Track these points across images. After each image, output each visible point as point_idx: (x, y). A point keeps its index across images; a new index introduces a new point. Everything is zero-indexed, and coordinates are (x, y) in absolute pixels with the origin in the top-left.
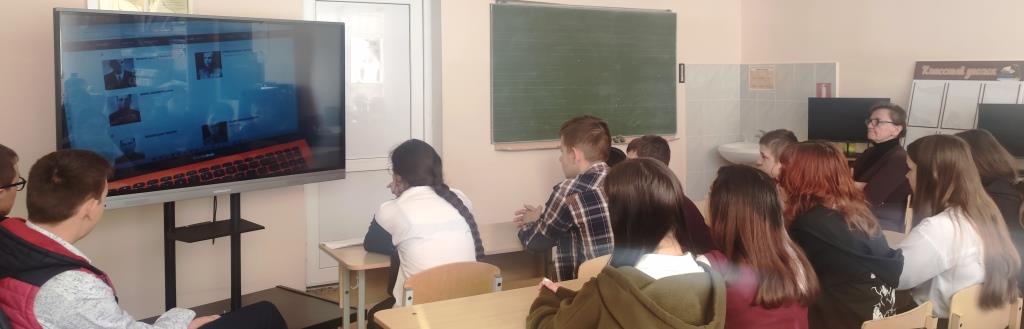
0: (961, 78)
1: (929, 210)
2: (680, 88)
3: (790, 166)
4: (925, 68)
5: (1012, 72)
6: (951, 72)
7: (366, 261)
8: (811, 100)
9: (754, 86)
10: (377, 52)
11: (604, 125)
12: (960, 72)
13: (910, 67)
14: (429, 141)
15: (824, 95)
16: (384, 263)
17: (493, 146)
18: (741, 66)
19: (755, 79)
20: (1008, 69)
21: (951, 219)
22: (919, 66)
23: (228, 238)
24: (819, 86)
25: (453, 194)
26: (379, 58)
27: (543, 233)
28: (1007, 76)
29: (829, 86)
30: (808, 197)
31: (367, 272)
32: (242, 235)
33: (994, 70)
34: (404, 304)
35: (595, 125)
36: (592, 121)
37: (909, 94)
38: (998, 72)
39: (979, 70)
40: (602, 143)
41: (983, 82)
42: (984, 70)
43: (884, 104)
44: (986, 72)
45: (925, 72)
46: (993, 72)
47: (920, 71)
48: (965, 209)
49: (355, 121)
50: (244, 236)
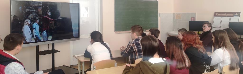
0: (225, 16)
1: (218, 47)
2: (159, 19)
3: (185, 37)
4: (217, 14)
5: (237, 15)
6: (223, 15)
7: (84, 59)
8: (190, 22)
9: (177, 18)
10: (87, 10)
11: (141, 27)
12: (225, 15)
13: (213, 14)
14: (99, 31)
15: (193, 20)
16: (89, 60)
17: (115, 32)
18: (174, 13)
19: (177, 16)
20: (236, 14)
21: (222, 49)
22: (215, 13)
23: (52, 54)
24: (192, 18)
25: (105, 44)
26: (88, 12)
27: (127, 53)
28: (236, 16)
29: (194, 18)
30: (189, 44)
31: (85, 62)
32: (55, 53)
33: (233, 14)
34: (93, 70)
35: (139, 27)
36: (139, 26)
37: (213, 20)
38: (234, 15)
39: (229, 14)
40: (141, 32)
41: (230, 17)
42: (230, 14)
43: (207, 22)
44: (231, 15)
45: (217, 15)
46: (233, 15)
47: (216, 15)
48: (226, 47)
49: (82, 26)
50: (55, 54)
